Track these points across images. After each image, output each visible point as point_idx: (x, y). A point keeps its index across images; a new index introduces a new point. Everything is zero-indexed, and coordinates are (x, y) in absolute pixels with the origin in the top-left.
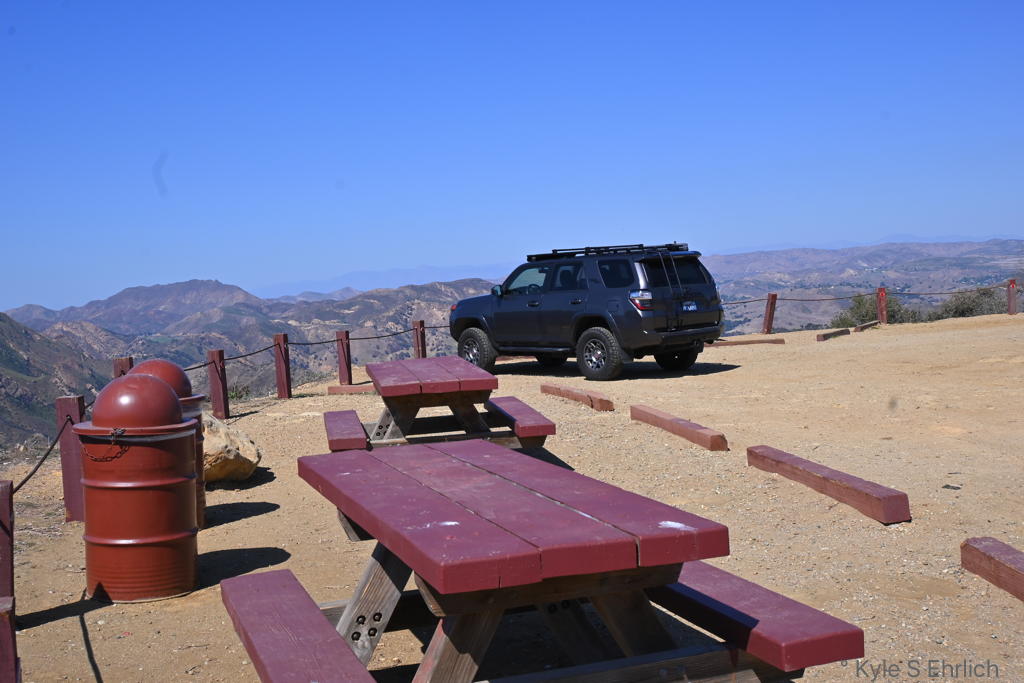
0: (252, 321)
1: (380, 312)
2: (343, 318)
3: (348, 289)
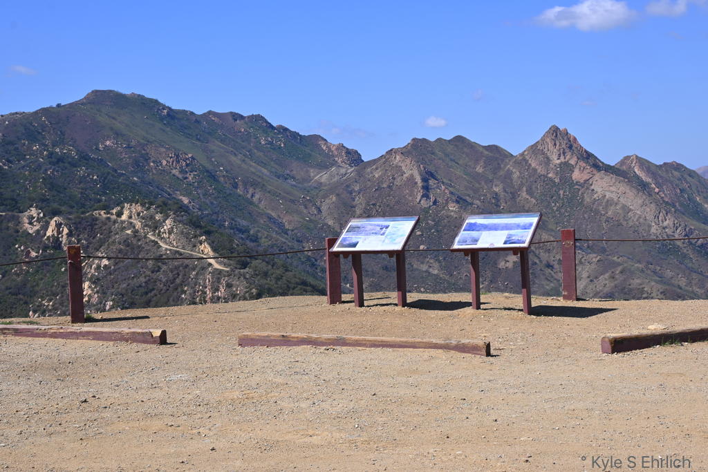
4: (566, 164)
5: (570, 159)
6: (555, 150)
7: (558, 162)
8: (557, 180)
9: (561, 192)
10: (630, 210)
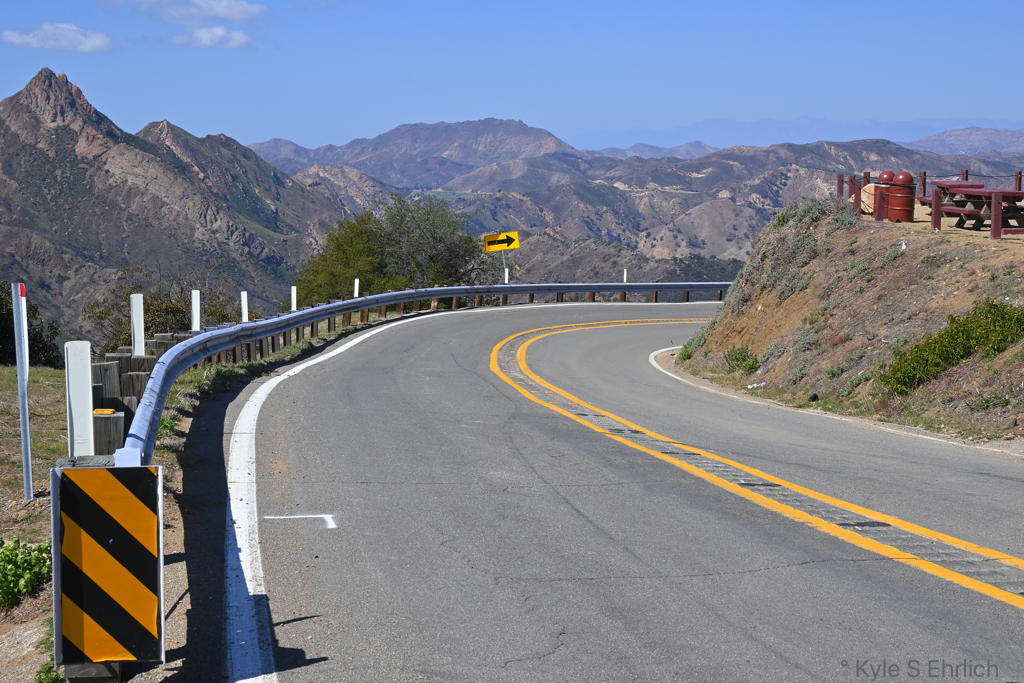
0: (565, 179)
1: (741, 178)
2: (689, 184)
3: (698, 144)
4: (66, 129)
5: (71, 123)
6: (48, 107)
7: (53, 125)
8: (51, 154)
9: (58, 173)
10: (164, 204)
